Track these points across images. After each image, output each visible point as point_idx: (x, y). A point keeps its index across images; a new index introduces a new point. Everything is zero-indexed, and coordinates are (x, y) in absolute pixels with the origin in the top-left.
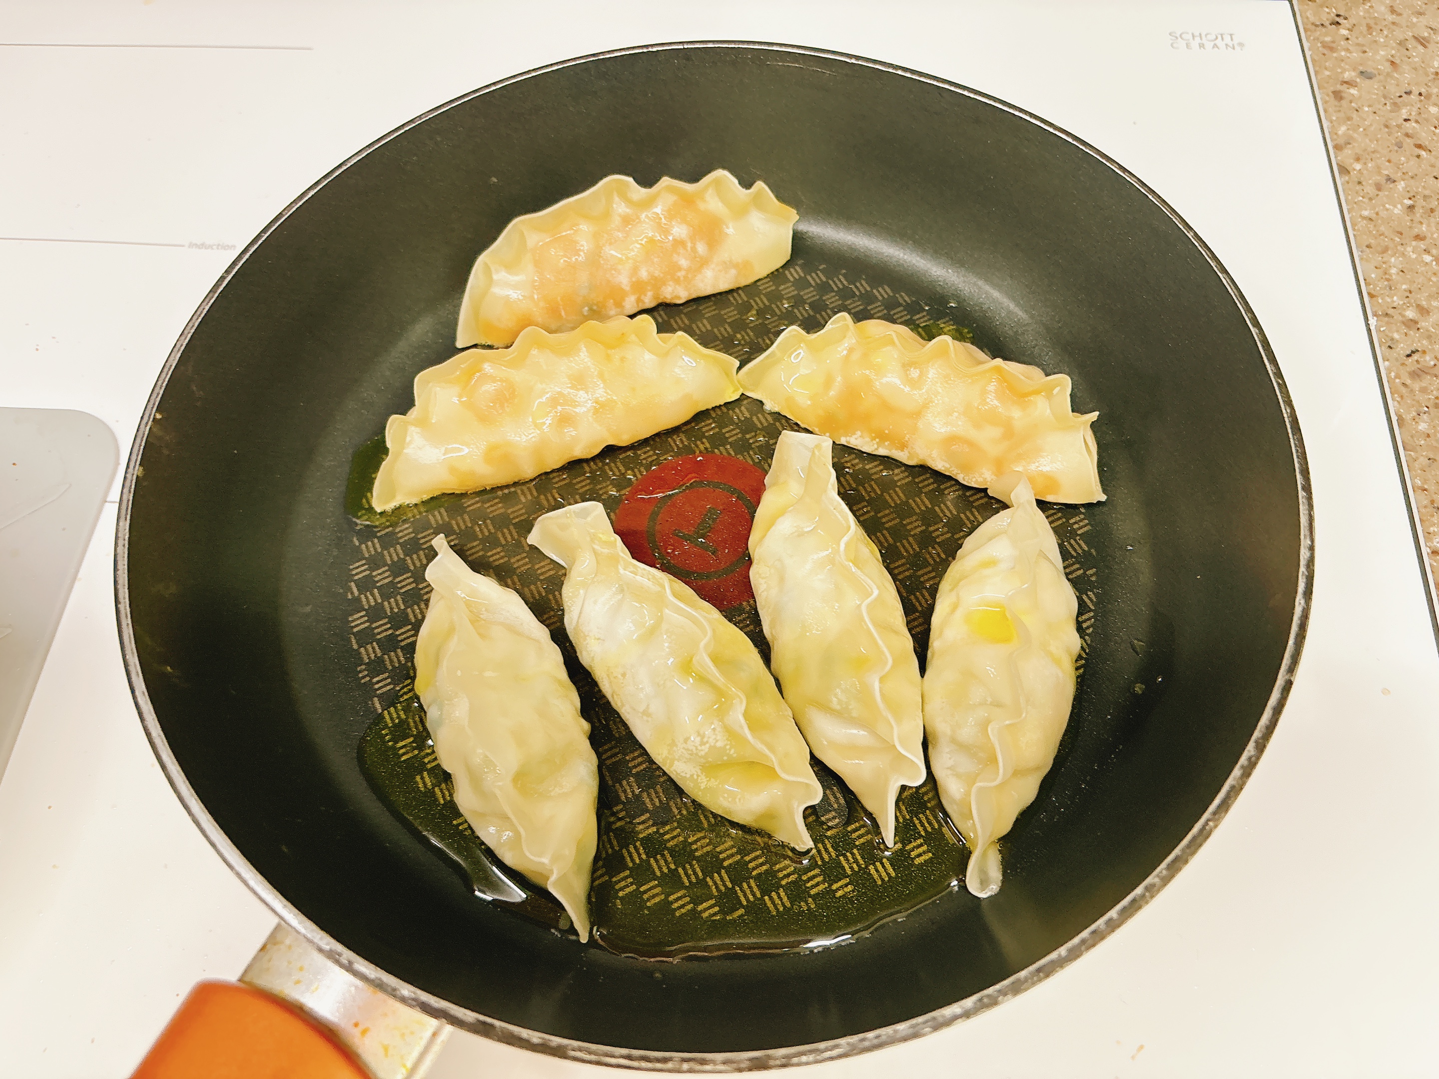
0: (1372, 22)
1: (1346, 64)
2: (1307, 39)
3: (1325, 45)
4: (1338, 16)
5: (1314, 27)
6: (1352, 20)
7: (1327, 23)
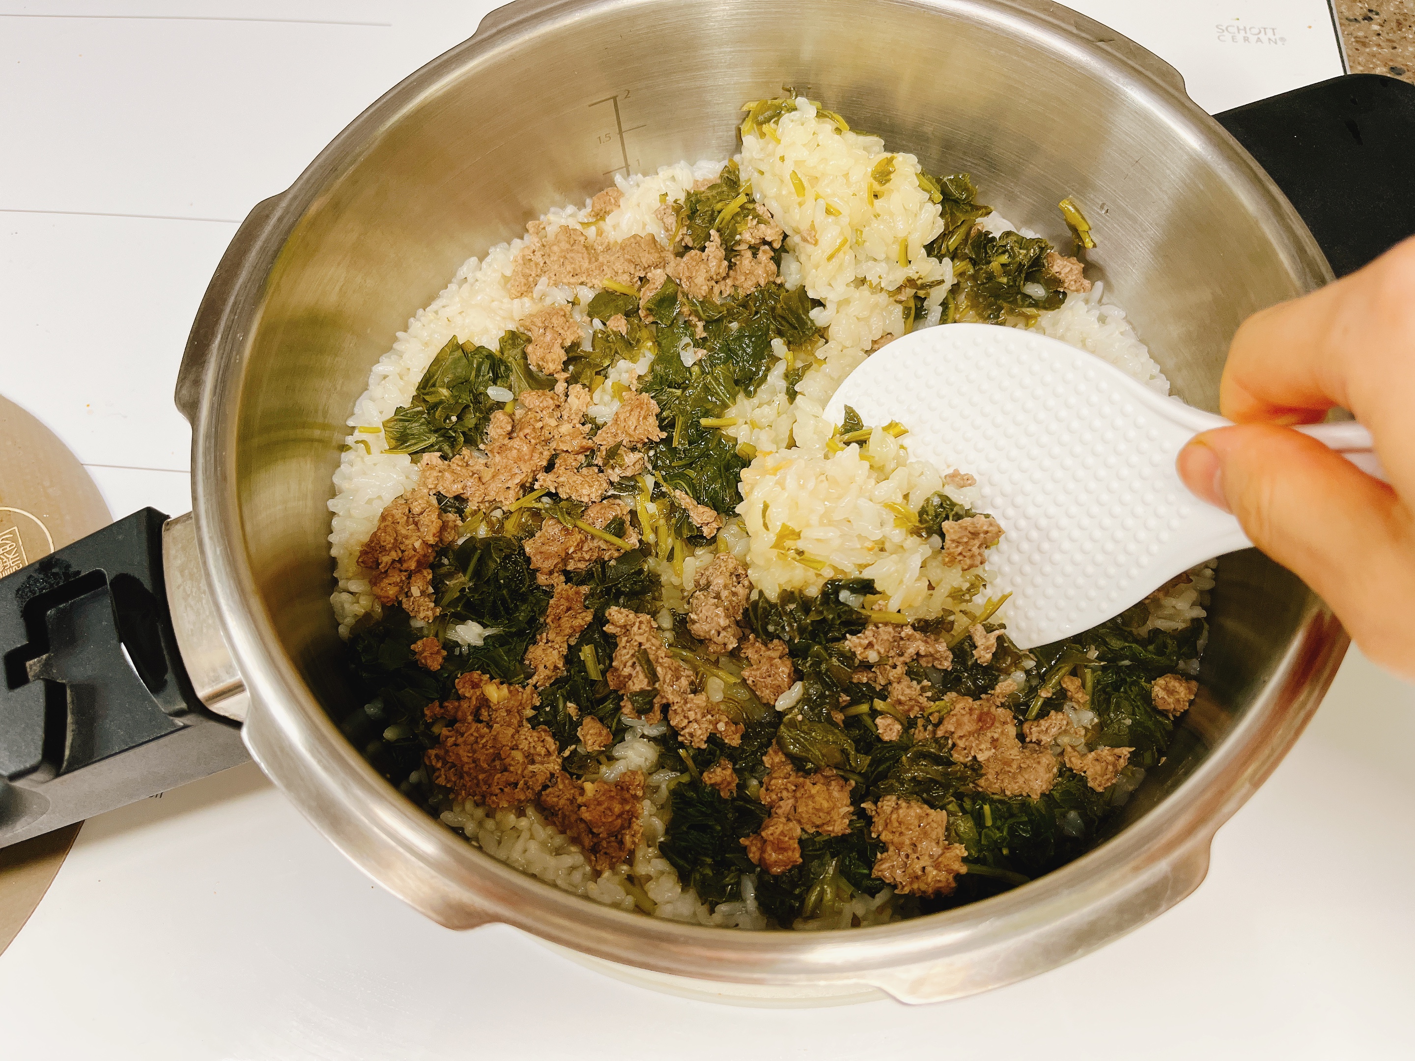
0: (1401, 18)
1: (1378, 59)
2: (1343, 34)
3: (1358, 40)
4: (1370, 11)
5: (1347, 22)
6: (1384, 16)
7: (1360, 18)
